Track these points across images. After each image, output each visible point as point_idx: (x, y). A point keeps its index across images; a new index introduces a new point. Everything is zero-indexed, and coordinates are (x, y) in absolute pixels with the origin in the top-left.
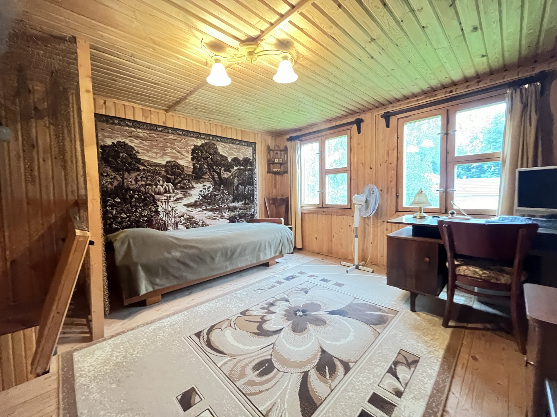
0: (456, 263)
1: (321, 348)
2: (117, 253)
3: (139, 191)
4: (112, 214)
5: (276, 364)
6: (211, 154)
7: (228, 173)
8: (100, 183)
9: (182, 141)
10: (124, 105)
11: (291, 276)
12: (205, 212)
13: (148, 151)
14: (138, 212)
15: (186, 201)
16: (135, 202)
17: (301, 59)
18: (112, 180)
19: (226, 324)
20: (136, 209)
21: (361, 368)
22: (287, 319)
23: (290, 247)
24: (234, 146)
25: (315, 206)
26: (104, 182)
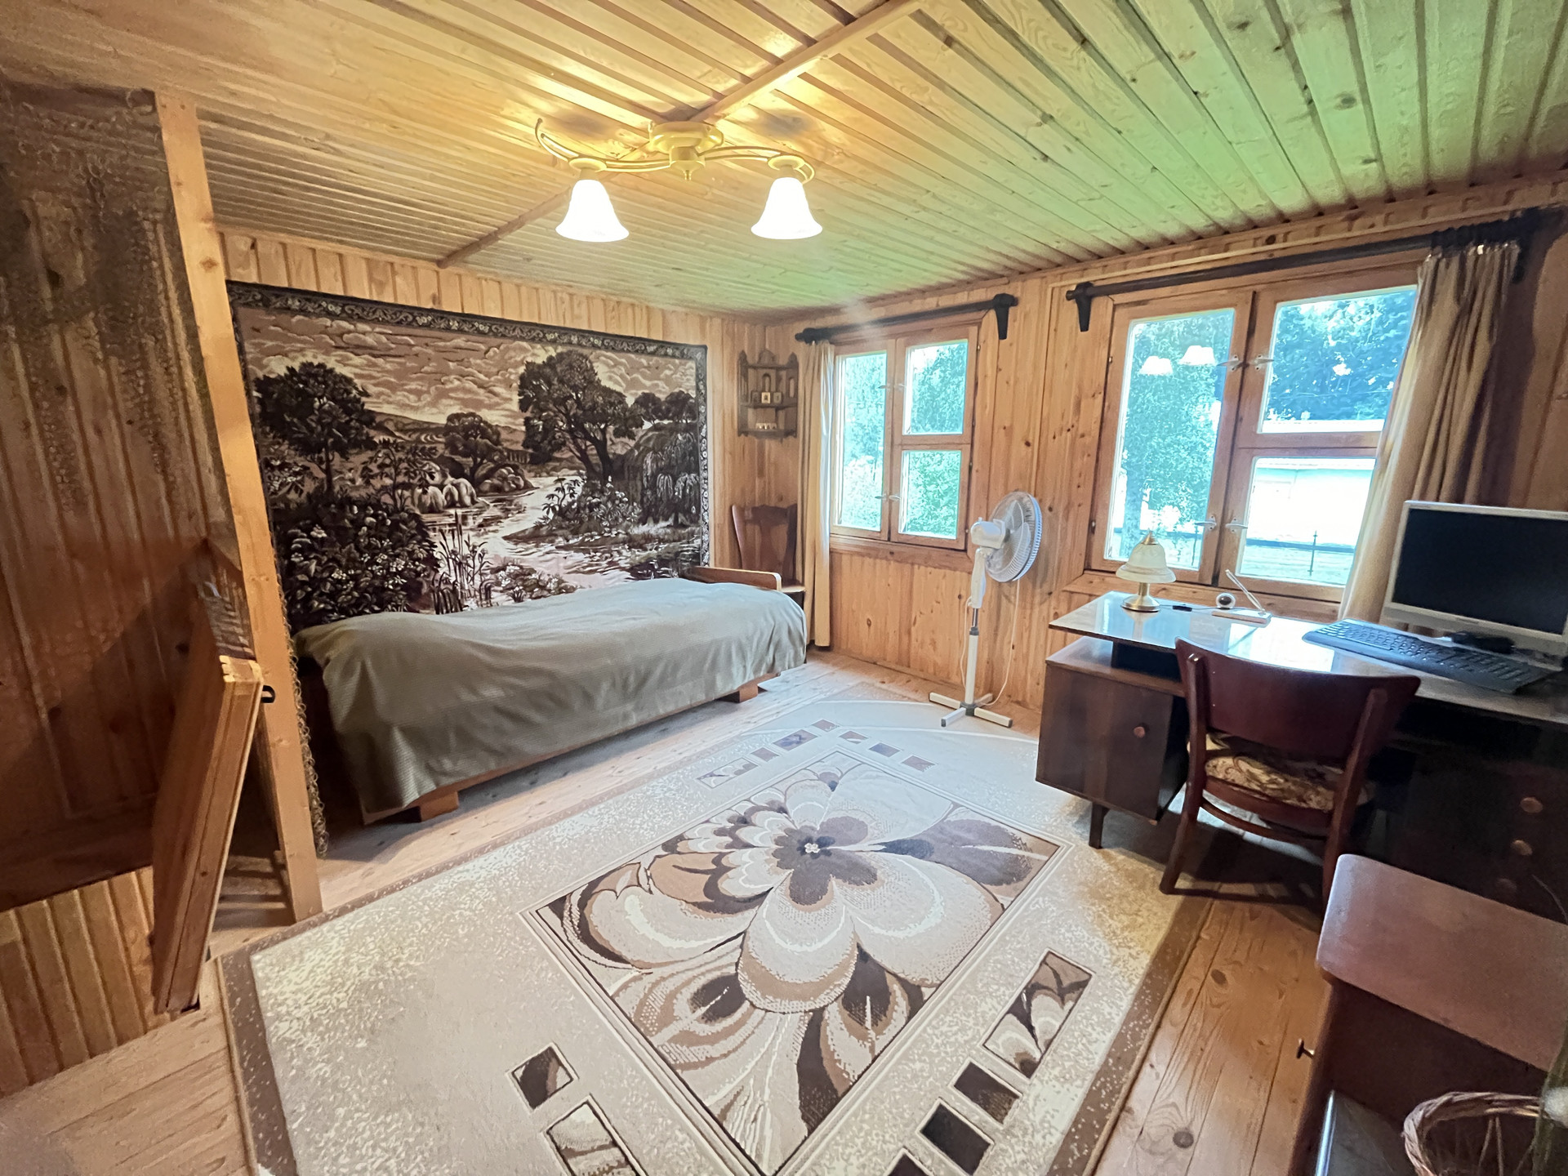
0: (1210, 746)
1: (859, 946)
2: (334, 699)
3: (377, 505)
4: (306, 572)
5: (747, 989)
6: (575, 388)
7: (626, 440)
8: (266, 489)
9: (491, 353)
10: (314, 250)
11: (795, 735)
12: (563, 553)
13: (394, 388)
14: (378, 564)
15: (509, 527)
16: (369, 536)
17: (836, 157)
18: (299, 478)
19: (627, 877)
20: (373, 556)
21: (948, 1002)
22: (779, 865)
23: (796, 653)
24: (644, 361)
25: (872, 537)
26: (276, 485)
